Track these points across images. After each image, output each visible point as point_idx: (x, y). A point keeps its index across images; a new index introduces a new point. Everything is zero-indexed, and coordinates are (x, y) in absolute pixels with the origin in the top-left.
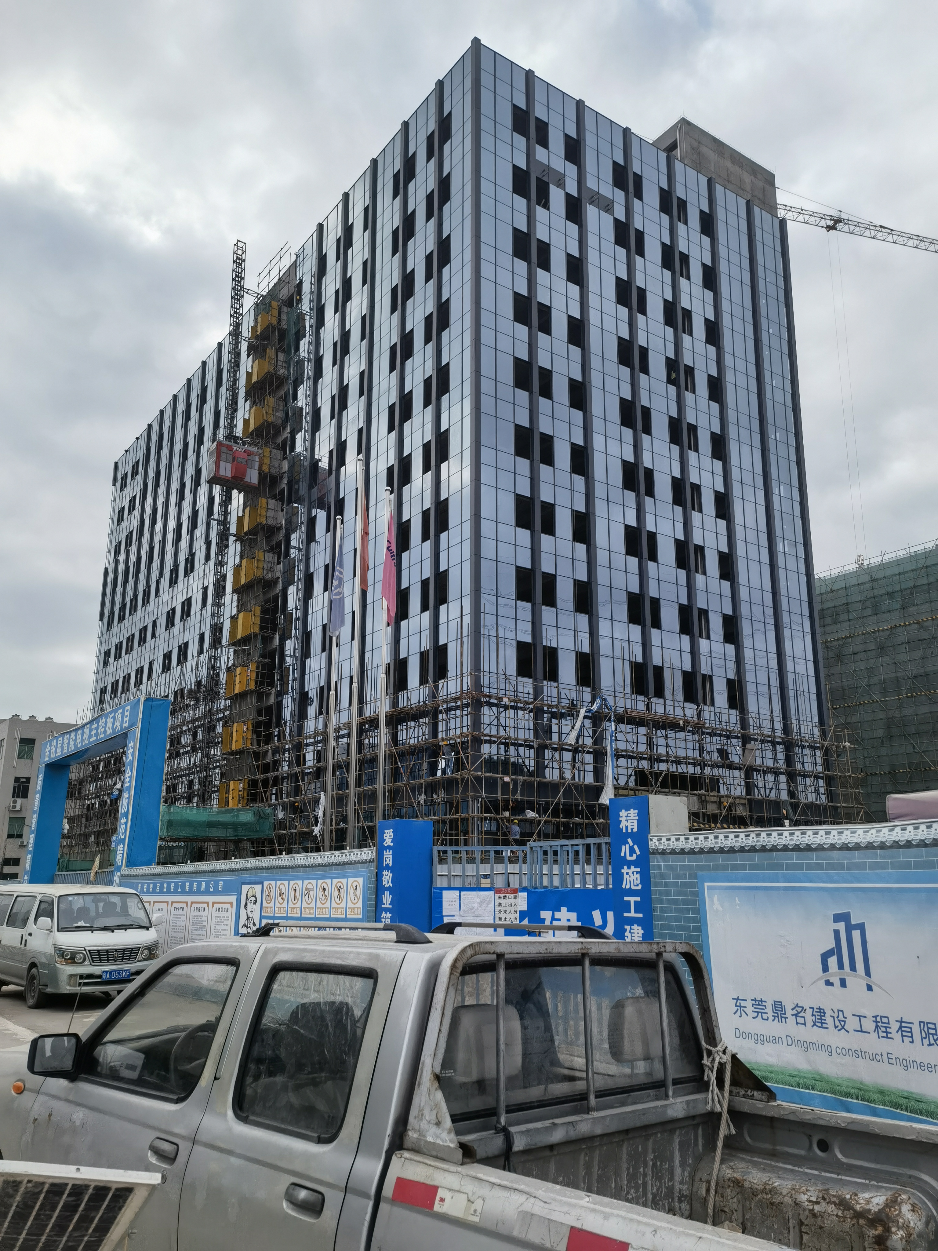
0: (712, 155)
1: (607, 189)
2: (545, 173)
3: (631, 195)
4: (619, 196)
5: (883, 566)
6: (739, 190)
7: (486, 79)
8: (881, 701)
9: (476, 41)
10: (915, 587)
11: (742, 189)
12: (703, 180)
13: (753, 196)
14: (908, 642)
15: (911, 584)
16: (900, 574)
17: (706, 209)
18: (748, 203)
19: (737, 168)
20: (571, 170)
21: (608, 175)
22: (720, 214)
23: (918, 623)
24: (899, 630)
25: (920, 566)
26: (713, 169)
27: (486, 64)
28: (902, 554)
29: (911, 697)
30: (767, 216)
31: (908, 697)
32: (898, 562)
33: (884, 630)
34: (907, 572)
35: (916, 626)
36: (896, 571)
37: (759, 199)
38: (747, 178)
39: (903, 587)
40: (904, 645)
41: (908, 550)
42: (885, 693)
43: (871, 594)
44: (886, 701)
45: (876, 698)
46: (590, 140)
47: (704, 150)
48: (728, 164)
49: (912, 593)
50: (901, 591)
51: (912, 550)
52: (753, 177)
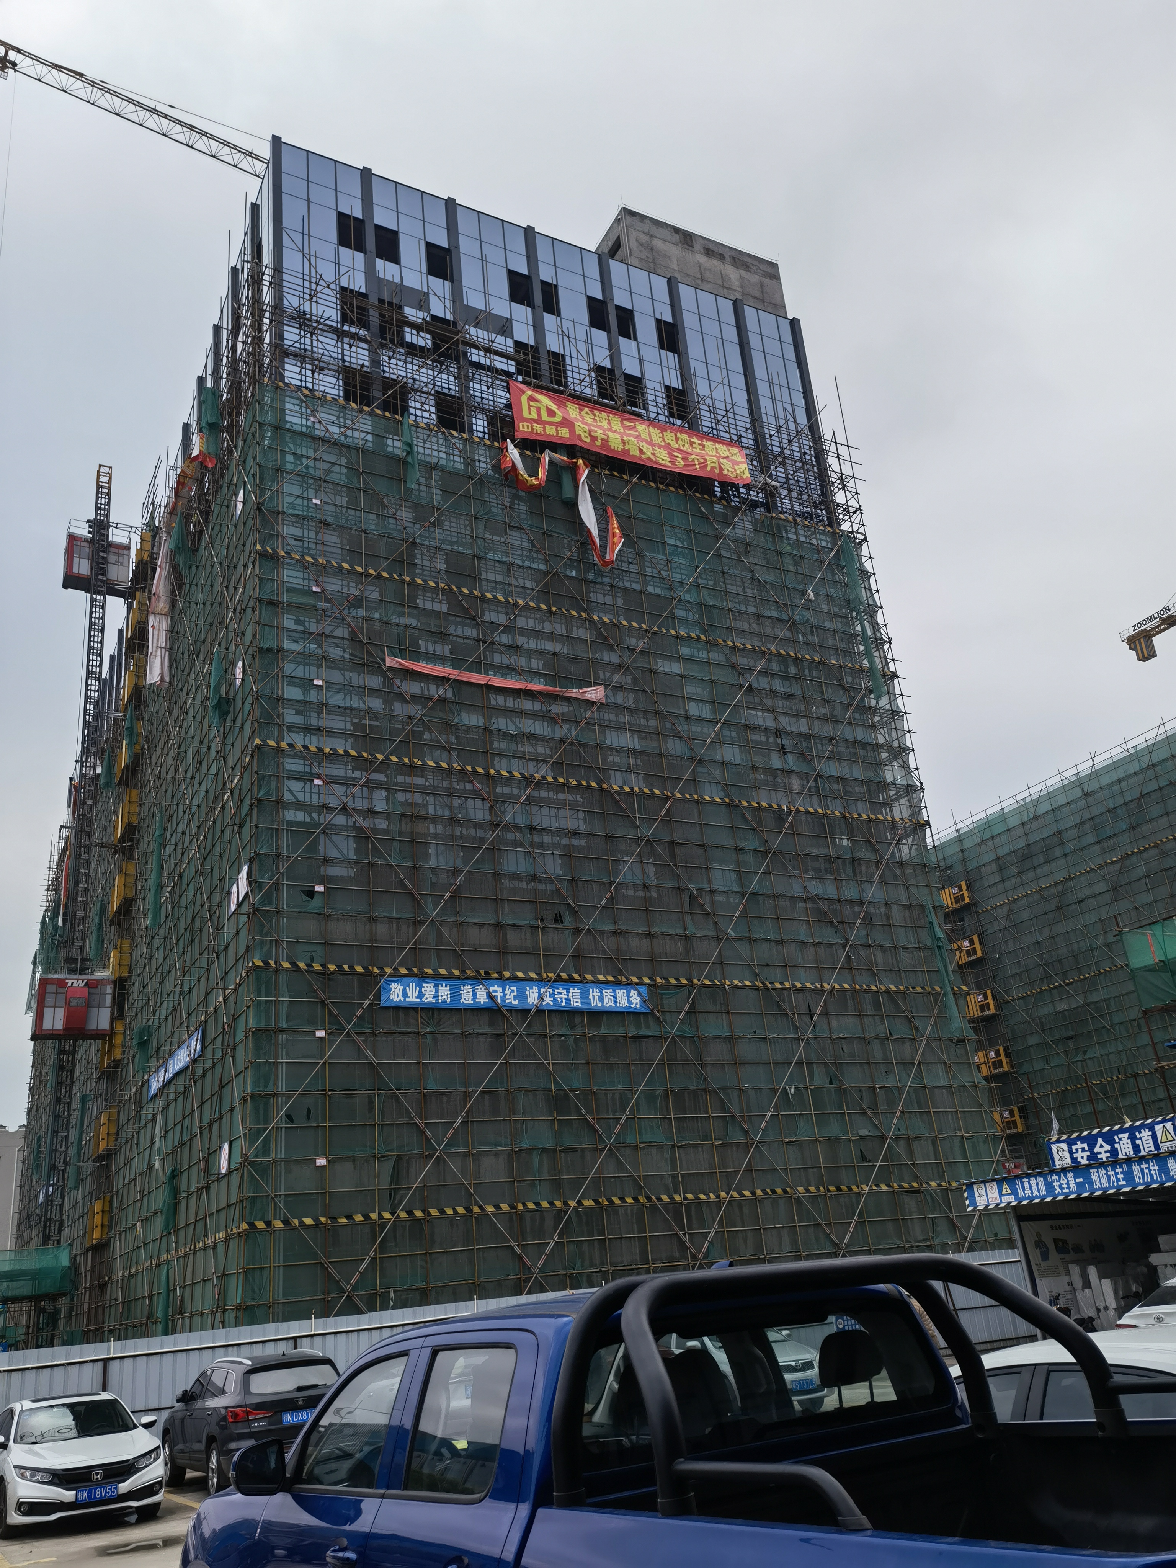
0: (676, 252)
1: (501, 306)
2: (395, 293)
3: (541, 310)
4: (520, 312)
6: (721, 289)
9: (276, 142)
11: (728, 289)
12: (661, 282)
13: (743, 294)
17: (667, 318)
18: (736, 304)
19: (716, 262)
20: (439, 286)
21: (501, 286)
22: (689, 321)
26: (675, 267)
30: (768, 319)
37: (755, 298)
38: (733, 274)
46: (467, 247)
47: (658, 244)
48: (702, 259)
52: (742, 272)
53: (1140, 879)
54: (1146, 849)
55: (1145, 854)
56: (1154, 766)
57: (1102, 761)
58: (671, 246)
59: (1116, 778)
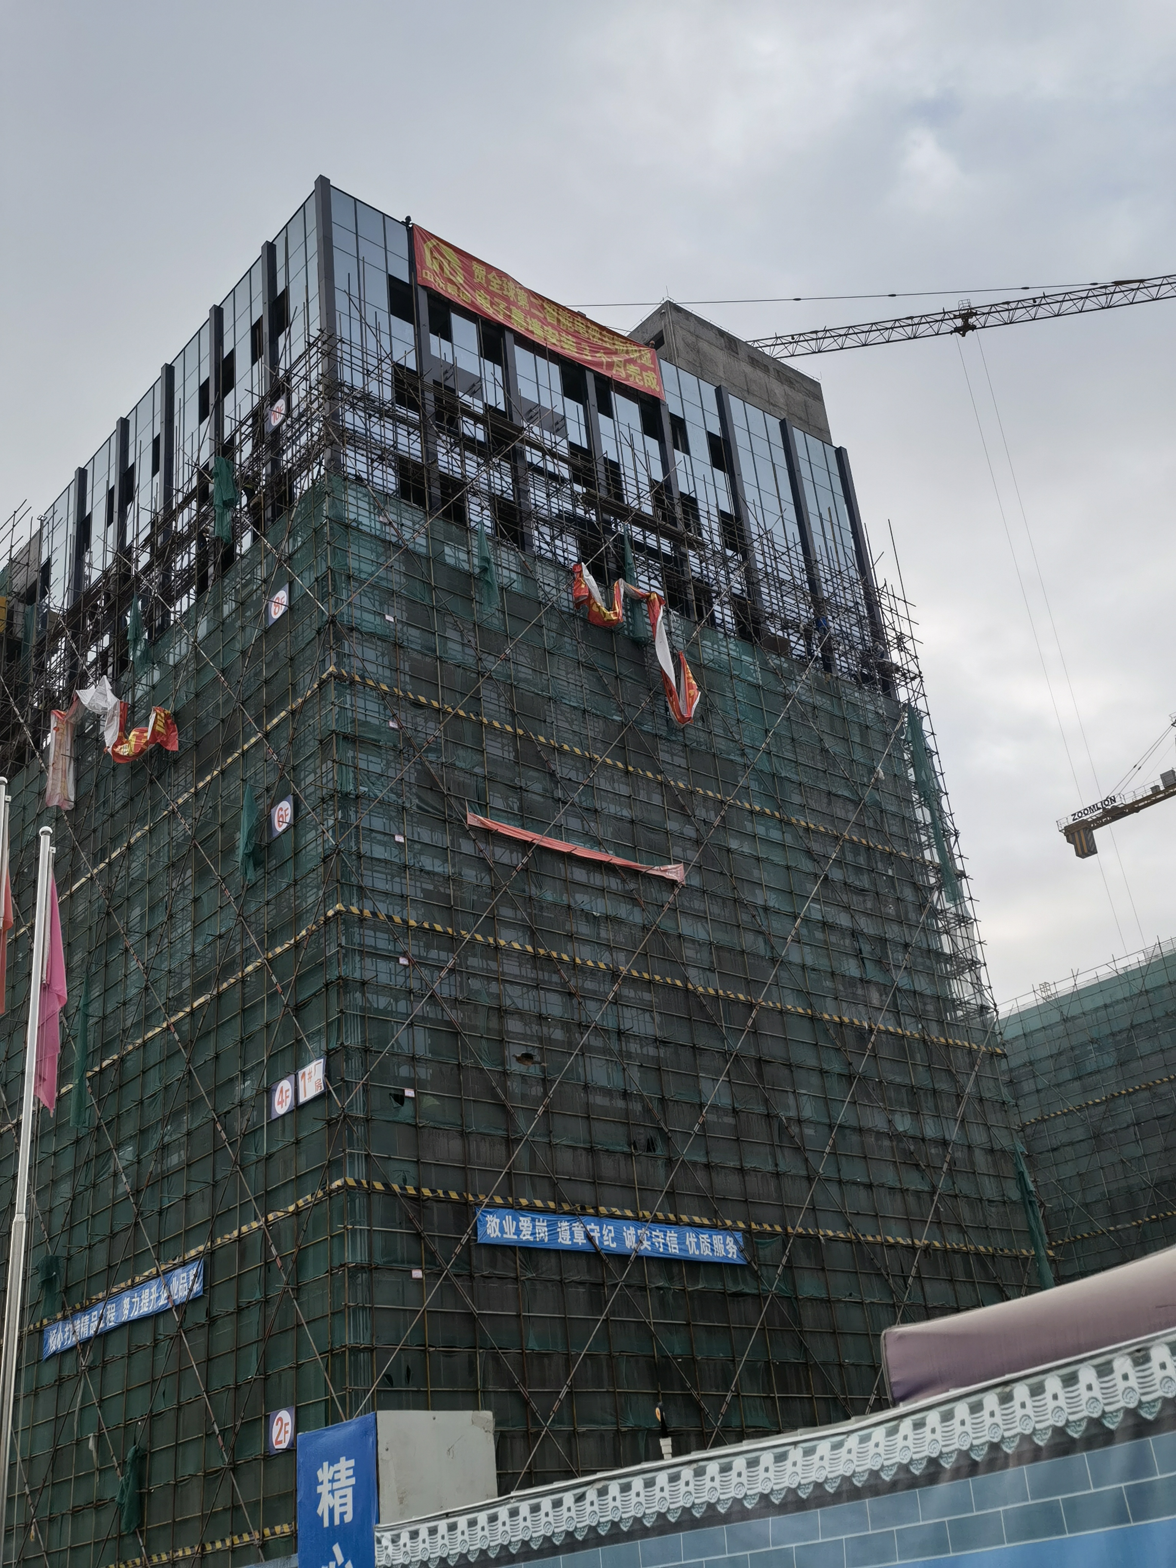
0: (721, 357)
1: (553, 400)
2: (448, 375)
3: (594, 409)
4: (573, 410)
5: (1077, 995)
6: (768, 406)
7: (341, 238)
8: (1109, 1231)
9: (323, 183)
10: (1133, 1027)
11: (774, 405)
12: (709, 391)
13: (789, 413)
14: (1138, 1124)
15: (1125, 1023)
16: (1106, 1006)
17: (716, 431)
18: (783, 424)
19: (760, 374)
20: (492, 371)
21: (553, 380)
22: (740, 439)
23: (1149, 1088)
24: (1120, 1102)
25: (1137, 991)
26: (721, 374)
27: (340, 215)
28: (1105, 973)
29: (1157, 1220)
30: (815, 444)
31: (1152, 1221)
32: (1101, 987)
33: (1096, 1104)
34: (1117, 1002)
35: (1146, 1094)
36: (1099, 1001)
37: (800, 419)
38: (778, 389)
39: (1115, 1029)
40: (1132, 1129)
41: (1112, 965)
42: (1114, 1217)
43: (1065, 1044)
44: (1117, 1231)
45: (1100, 1227)
47: (704, 346)
48: (747, 368)
49: (1130, 1038)
50: (1113, 1034)
51: (1121, 965)
52: (787, 387)
53: (1128, 1127)
54: (1136, 1091)
55: (1134, 1097)
56: (1147, 992)
57: (1083, 981)
58: (717, 350)
59: (1102, 1003)
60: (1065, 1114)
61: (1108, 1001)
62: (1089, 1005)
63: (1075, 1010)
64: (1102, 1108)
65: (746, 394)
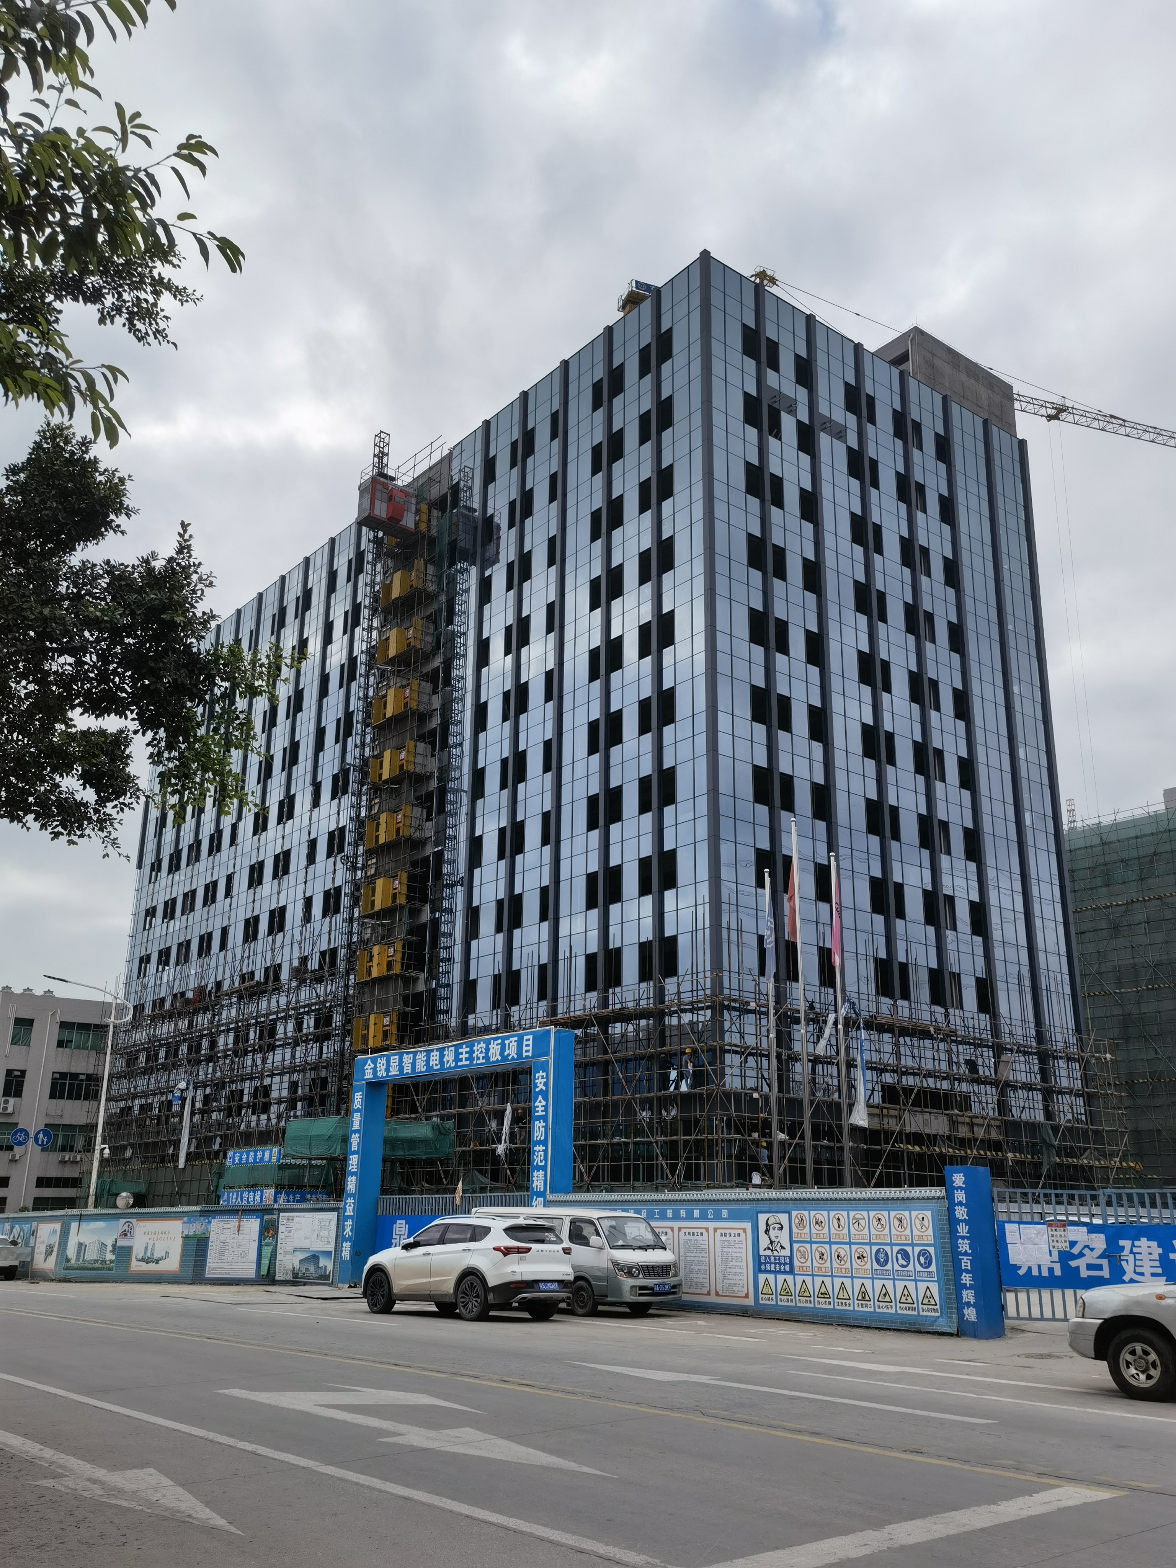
0: (947, 369)
1: (839, 414)
2: (776, 399)
3: (864, 420)
4: (851, 420)
5: (1116, 827)
7: (716, 298)
8: (1115, 993)
9: (704, 253)
10: (1155, 854)
11: (980, 407)
12: (938, 398)
14: (1148, 922)
15: (1151, 850)
16: (1137, 837)
17: (941, 432)
18: (985, 423)
19: (972, 381)
20: (802, 394)
21: (839, 398)
22: (957, 437)
23: (1160, 898)
24: (1137, 906)
25: (1162, 829)
27: (716, 280)
28: (1139, 813)
29: (1152, 989)
30: (1005, 436)
31: (1148, 989)
32: (1134, 823)
33: (1118, 905)
34: (1145, 836)
35: (1158, 902)
36: (1132, 833)
37: (996, 416)
38: (984, 393)
39: (1141, 854)
40: (1143, 925)
41: (1146, 809)
42: (1119, 984)
43: (1101, 860)
44: (1121, 993)
45: (1109, 988)
46: (821, 359)
47: (938, 362)
48: (964, 377)
49: (1152, 862)
50: (1139, 858)
52: (989, 392)
58: (946, 364)
60: (1094, 909)
61: (1139, 834)
62: (1123, 835)
63: (1113, 837)
64: (1124, 908)
65: (962, 399)
